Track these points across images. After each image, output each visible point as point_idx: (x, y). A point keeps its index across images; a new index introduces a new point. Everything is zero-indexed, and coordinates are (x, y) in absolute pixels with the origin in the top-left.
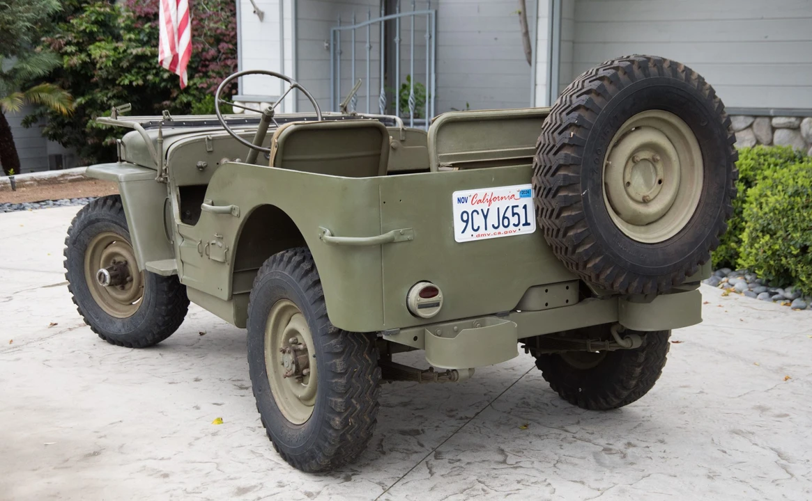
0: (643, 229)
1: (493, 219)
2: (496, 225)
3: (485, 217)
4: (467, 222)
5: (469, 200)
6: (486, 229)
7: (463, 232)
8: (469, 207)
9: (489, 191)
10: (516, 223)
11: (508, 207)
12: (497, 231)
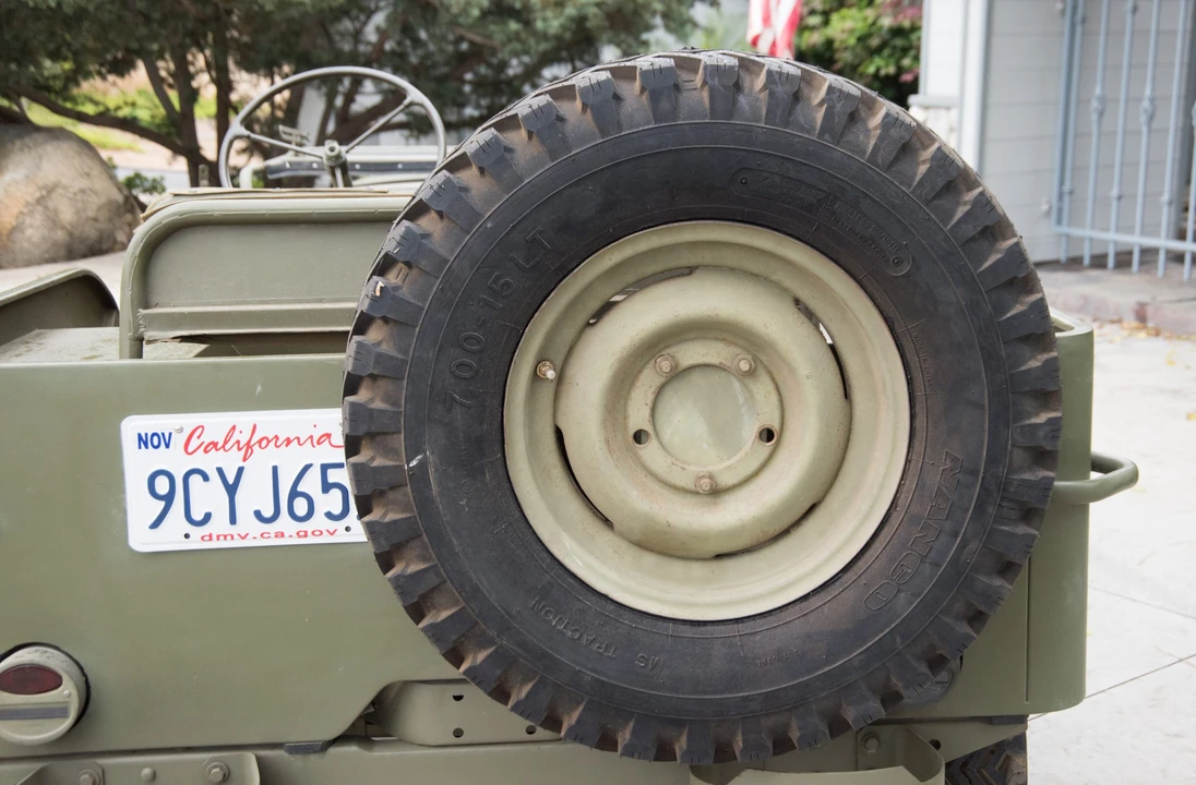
0: (697, 569)
1: (256, 495)
2: (268, 513)
3: (231, 490)
4: (168, 499)
5: (178, 441)
6: (233, 520)
7: (155, 525)
8: (175, 460)
9: (244, 420)
10: (337, 510)
11: (307, 467)
12: (272, 528)
